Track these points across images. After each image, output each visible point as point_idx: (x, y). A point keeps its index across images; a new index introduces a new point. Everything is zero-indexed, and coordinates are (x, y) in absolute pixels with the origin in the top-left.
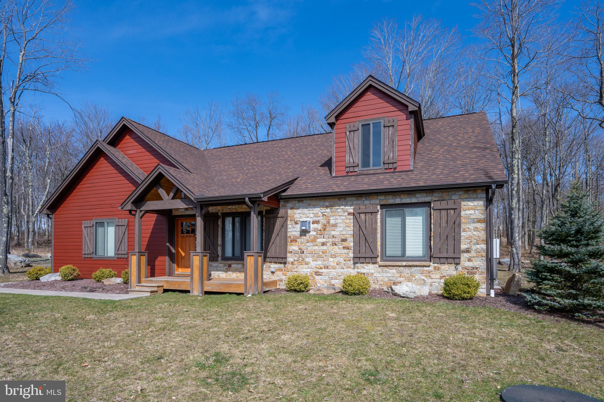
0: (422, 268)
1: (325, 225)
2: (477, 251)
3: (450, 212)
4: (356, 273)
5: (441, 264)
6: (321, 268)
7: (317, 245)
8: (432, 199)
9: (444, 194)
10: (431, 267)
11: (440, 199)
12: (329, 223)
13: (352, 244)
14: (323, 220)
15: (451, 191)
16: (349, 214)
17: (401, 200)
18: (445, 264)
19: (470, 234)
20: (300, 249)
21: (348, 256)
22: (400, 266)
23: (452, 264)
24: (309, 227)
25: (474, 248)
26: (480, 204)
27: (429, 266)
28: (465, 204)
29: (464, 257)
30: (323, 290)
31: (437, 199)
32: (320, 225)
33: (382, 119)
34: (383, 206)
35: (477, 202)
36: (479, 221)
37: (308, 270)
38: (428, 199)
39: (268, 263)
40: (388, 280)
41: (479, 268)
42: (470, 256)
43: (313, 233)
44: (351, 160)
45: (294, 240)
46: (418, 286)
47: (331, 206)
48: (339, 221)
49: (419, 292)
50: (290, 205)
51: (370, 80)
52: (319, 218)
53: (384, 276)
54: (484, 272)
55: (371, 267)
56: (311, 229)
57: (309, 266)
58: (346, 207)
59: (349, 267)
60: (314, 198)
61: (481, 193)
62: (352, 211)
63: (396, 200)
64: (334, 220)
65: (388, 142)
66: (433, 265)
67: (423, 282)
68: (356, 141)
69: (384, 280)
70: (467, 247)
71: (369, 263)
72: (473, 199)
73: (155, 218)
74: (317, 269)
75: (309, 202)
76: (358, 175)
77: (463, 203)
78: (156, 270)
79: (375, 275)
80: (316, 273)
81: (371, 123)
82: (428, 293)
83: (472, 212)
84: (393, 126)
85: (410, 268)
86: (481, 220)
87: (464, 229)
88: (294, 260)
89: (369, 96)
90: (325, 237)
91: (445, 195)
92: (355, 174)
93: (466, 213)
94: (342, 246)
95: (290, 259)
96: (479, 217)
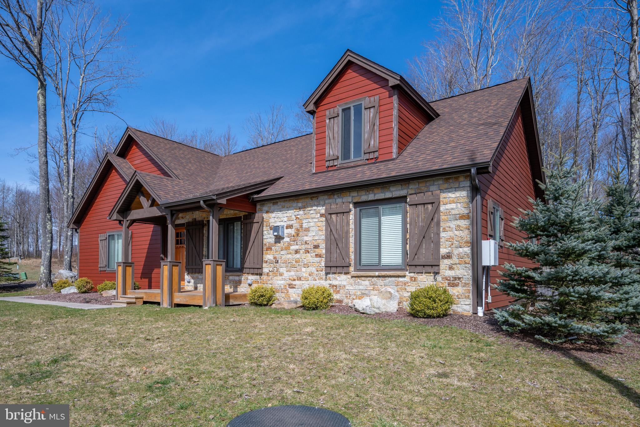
0: (397, 279)
1: (298, 230)
2: (460, 257)
3: (427, 208)
4: (329, 285)
5: (418, 273)
6: (294, 280)
7: (290, 253)
8: (408, 192)
9: (421, 185)
10: (406, 277)
11: (417, 192)
12: (301, 226)
13: (324, 251)
14: (296, 225)
15: (429, 181)
16: (322, 215)
17: (375, 195)
18: (422, 273)
19: (451, 235)
20: (275, 258)
21: (320, 265)
22: (373, 277)
23: (430, 273)
24: (283, 232)
25: (456, 252)
26: (463, 195)
27: (404, 276)
28: (445, 196)
29: (444, 263)
30: (284, 303)
31: (413, 192)
32: (293, 230)
33: (362, 101)
34: (356, 204)
35: (459, 193)
36: (462, 217)
37: (282, 282)
38: (403, 193)
39: (246, 275)
40: (361, 294)
41: (462, 278)
42: (452, 262)
43: (287, 239)
44: (331, 153)
45: (269, 249)
46: (383, 301)
47: (304, 207)
48: (312, 224)
49: (385, 308)
50: (265, 208)
51: (348, 55)
52: (292, 222)
53: (356, 288)
54: (468, 284)
55: (343, 278)
56: (285, 235)
57: (283, 277)
58: (319, 208)
59: (321, 278)
60: (288, 199)
61: (464, 181)
62: (323, 211)
63: (369, 196)
64: (307, 224)
65: (368, 127)
66: (409, 275)
67: (389, 295)
68: (336, 129)
69: (357, 293)
70: (447, 251)
71: (341, 273)
72: (454, 190)
73: (152, 229)
74: (290, 281)
75: (282, 204)
76: (337, 170)
77: (443, 195)
78: (152, 283)
79: (347, 287)
80: (289, 285)
81: (351, 106)
82: (396, 310)
83: (453, 206)
84: (374, 107)
85: (383, 279)
86: (464, 216)
87: (444, 229)
88: (269, 271)
89: (351, 74)
90: (298, 243)
91: (423, 186)
92: (335, 168)
93: (447, 207)
94: (314, 254)
95: (265, 270)
96: (462, 212)
